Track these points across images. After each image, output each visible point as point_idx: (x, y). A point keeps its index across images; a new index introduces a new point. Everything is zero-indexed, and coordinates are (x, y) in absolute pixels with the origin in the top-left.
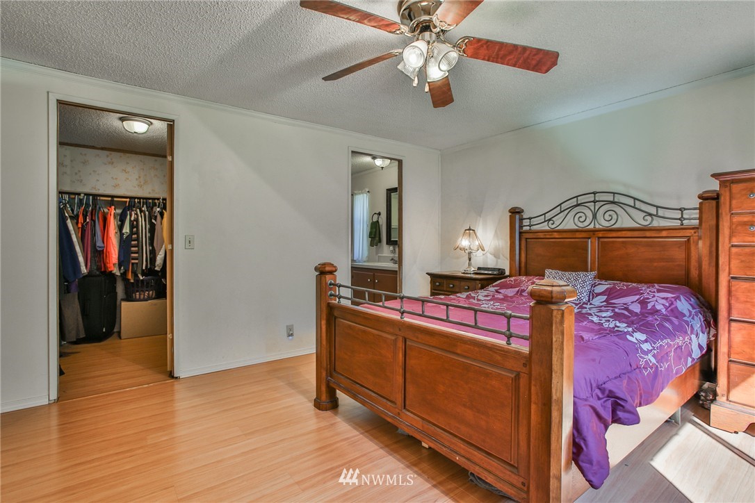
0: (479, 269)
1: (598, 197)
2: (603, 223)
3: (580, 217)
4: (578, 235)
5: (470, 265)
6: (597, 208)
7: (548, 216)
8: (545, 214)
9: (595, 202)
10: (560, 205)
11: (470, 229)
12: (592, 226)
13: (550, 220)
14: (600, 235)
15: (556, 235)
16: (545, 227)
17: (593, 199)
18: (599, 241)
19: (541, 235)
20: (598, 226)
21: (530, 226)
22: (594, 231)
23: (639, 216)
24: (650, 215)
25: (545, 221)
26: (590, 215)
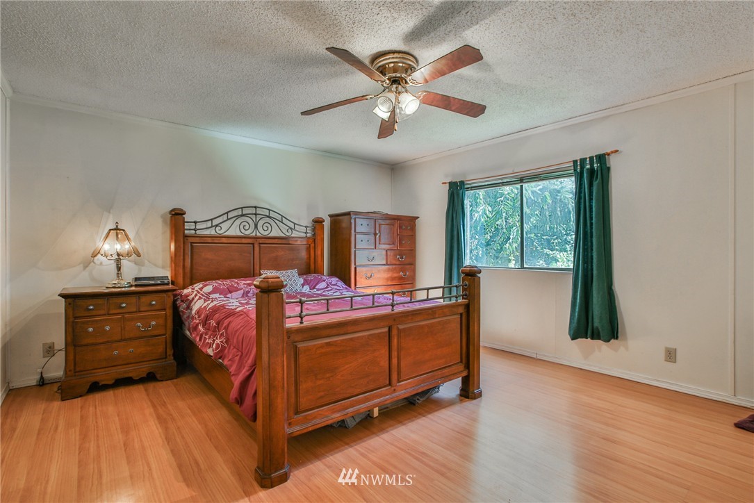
0: (137, 279)
1: (259, 211)
2: (262, 232)
3: (244, 226)
4: (244, 241)
5: (119, 275)
6: (258, 220)
7: (215, 222)
8: (212, 220)
9: (256, 214)
10: (227, 213)
11: (117, 229)
12: (254, 234)
13: (217, 226)
14: (261, 242)
15: (224, 240)
16: (212, 232)
17: (254, 212)
18: (260, 246)
19: (209, 240)
20: (258, 234)
21: (195, 230)
22: (256, 238)
23: (284, 228)
24: (291, 229)
25: (212, 226)
26: (253, 226)
